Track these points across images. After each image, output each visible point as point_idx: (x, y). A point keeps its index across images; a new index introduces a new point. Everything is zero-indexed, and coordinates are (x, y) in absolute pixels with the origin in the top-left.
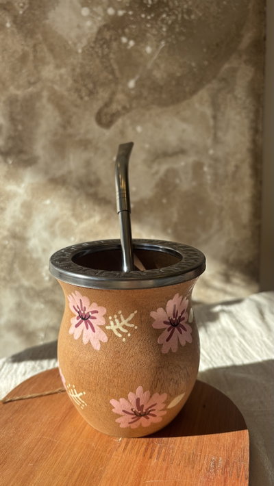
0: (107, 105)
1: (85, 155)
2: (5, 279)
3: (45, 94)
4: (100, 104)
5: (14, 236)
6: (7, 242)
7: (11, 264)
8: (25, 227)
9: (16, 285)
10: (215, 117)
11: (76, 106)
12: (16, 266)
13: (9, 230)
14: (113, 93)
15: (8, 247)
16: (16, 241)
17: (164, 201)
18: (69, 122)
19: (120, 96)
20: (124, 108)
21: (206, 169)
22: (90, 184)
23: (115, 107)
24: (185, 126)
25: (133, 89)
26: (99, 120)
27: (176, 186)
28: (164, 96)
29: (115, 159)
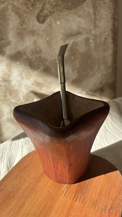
0: (41, 11)
1: (34, 38)
3: (10, 7)
4: (38, 11)
5: (5, 80)
6: (2, 83)
8: (9, 76)
10: (94, 14)
11: (26, 13)
13: (2, 78)
14: (44, 4)
15: (3, 85)
16: (6, 83)
17: (73, 58)
18: (23, 22)
19: (48, 6)
20: (50, 12)
21: (91, 41)
22: (37, 53)
23: (45, 12)
24: (80, 20)
26: (38, 21)
27: (77, 50)
28: (69, 4)
29: (48, 39)
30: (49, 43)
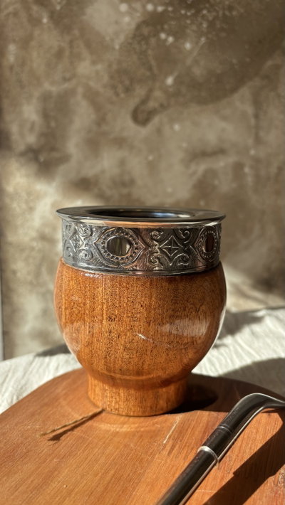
0: (144, 101)
1: (120, 154)
2: (31, 283)
4: (137, 101)
5: (43, 237)
6: (34, 244)
7: (39, 267)
8: (54, 229)
9: (43, 290)
10: (256, 116)
11: (111, 103)
12: (44, 270)
13: (37, 231)
14: (151, 91)
15: (37, 248)
16: (45, 243)
18: (104, 119)
19: (158, 93)
20: (162, 106)
21: (247, 170)
22: (124, 184)
23: (152, 104)
24: (223, 124)
25: (170, 87)
26: (135, 119)
27: (214, 187)
28: (203, 94)
29: (151, 158)
30: (152, 167)
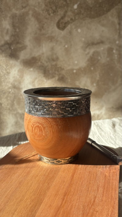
0: (62, 18)
1: (51, 45)
2: (9, 109)
3: (31, 12)
4: (59, 17)
5: (14, 87)
6: (10, 90)
7: (13, 102)
8: (20, 83)
9: (15, 112)
10: (119, 24)
11: (46, 19)
12: (15, 102)
13: (11, 84)
14: (66, 12)
15: (11, 93)
16: (15, 90)
17: (92, 69)
18: (43, 27)
19: (69, 13)
20: (72, 19)
21: (114, 51)
22: (53, 60)
23: (67, 19)
24: (103, 28)
25: (76, 9)
26: (58, 27)
27: (98, 60)
28: (92, 13)
29: (66, 46)
30: (67, 51)
